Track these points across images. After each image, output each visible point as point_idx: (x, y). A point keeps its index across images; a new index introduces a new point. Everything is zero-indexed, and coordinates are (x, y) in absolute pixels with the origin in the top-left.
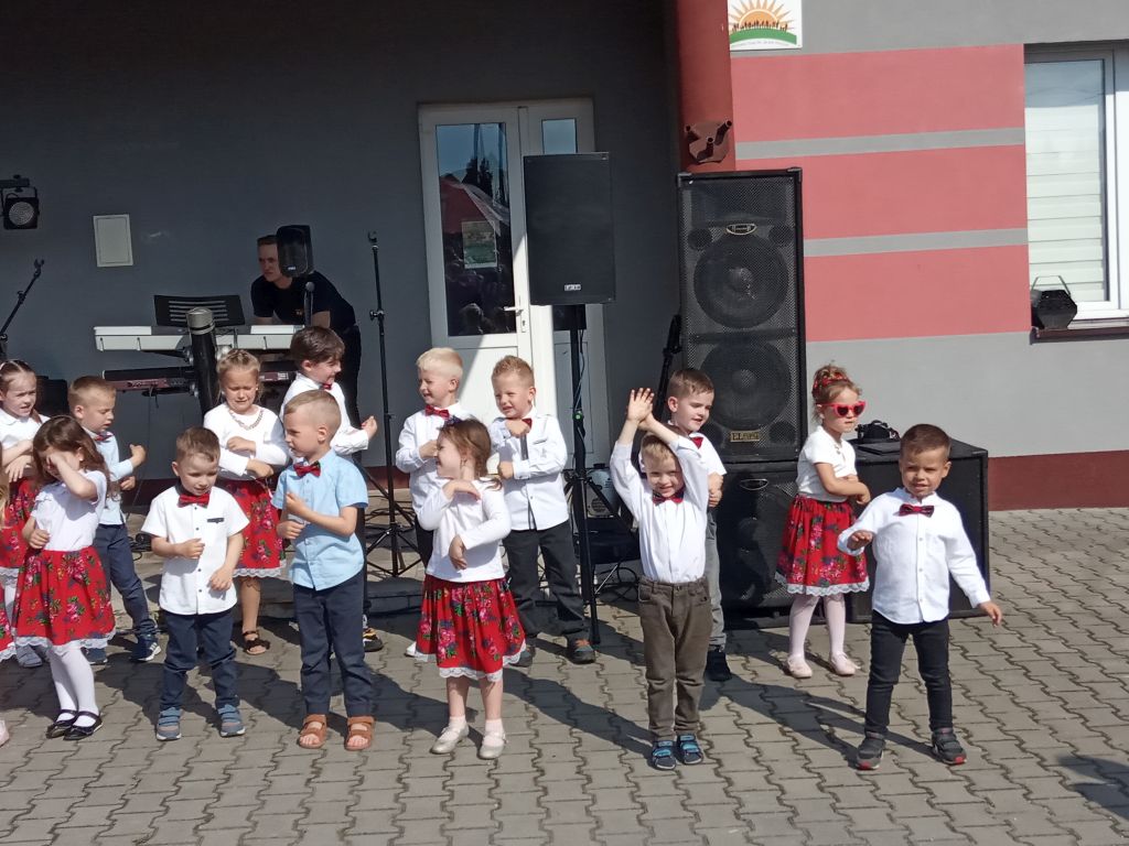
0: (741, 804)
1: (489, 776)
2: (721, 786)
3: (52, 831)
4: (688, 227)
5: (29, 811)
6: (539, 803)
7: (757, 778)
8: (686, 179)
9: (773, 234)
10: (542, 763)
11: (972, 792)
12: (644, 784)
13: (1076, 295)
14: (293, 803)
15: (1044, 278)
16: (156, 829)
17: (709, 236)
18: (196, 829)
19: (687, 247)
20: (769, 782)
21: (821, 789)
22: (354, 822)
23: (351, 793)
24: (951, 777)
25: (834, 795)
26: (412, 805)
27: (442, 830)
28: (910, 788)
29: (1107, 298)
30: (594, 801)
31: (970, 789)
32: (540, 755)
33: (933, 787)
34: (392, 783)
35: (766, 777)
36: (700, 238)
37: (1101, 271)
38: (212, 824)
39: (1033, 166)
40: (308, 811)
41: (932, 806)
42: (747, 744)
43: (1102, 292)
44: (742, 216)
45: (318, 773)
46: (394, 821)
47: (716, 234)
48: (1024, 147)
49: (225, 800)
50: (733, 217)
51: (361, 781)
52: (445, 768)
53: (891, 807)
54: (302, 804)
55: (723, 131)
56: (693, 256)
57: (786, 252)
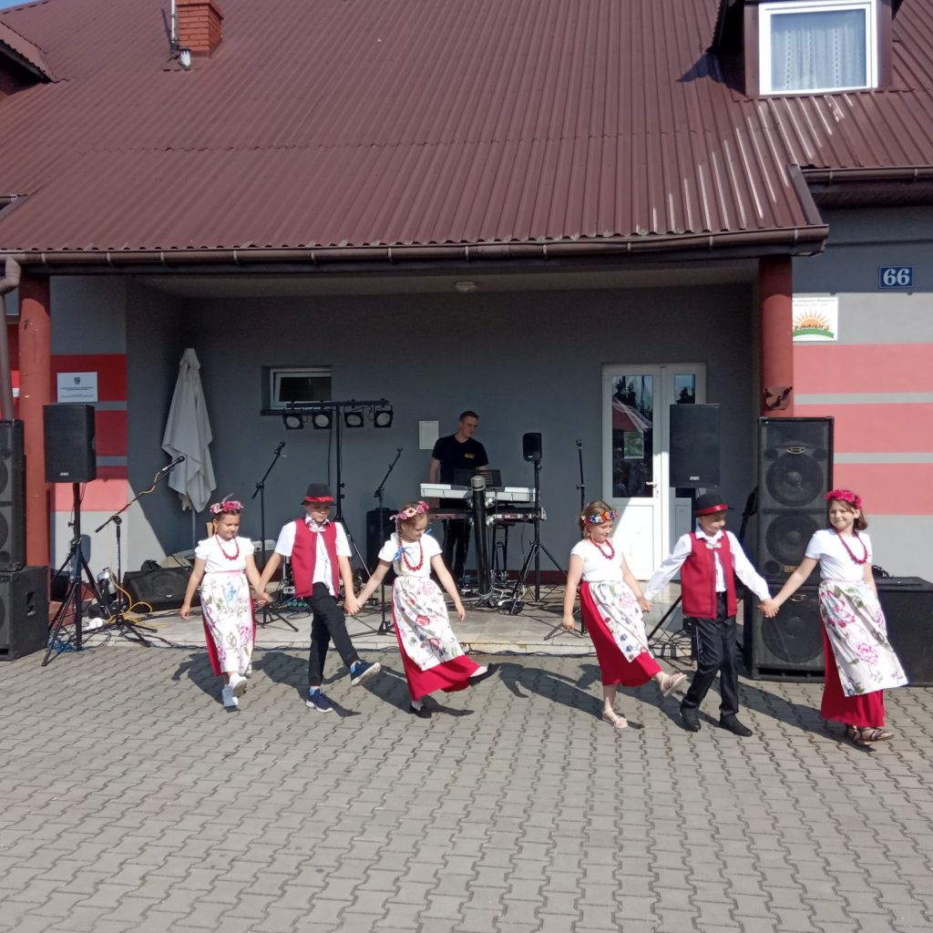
0: (784, 776)
1: (641, 748)
2: (773, 766)
3: (413, 751)
4: (764, 447)
5: (400, 741)
6: (669, 765)
7: (795, 764)
8: (764, 421)
9: (815, 454)
10: (669, 745)
11: (921, 783)
12: (729, 761)
14: (536, 751)
16: (466, 756)
17: (776, 452)
18: (486, 758)
19: (763, 459)
20: (802, 767)
21: (832, 773)
22: (569, 764)
23: (566, 748)
24: (909, 774)
25: (839, 777)
26: (599, 759)
27: (617, 772)
28: (885, 778)
30: (700, 766)
31: (921, 781)
32: (669, 740)
33: (899, 778)
34: (588, 746)
35: (800, 765)
36: (771, 454)
38: (494, 756)
40: (544, 756)
41: (897, 788)
42: (789, 746)
44: (797, 442)
45: (547, 737)
46: (590, 765)
47: (781, 452)
49: (500, 745)
50: (791, 443)
51: (571, 743)
52: (616, 741)
53: (873, 786)
54: (540, 751)
55: (787, 392)
56: (766, 465)
57: (823, 465)
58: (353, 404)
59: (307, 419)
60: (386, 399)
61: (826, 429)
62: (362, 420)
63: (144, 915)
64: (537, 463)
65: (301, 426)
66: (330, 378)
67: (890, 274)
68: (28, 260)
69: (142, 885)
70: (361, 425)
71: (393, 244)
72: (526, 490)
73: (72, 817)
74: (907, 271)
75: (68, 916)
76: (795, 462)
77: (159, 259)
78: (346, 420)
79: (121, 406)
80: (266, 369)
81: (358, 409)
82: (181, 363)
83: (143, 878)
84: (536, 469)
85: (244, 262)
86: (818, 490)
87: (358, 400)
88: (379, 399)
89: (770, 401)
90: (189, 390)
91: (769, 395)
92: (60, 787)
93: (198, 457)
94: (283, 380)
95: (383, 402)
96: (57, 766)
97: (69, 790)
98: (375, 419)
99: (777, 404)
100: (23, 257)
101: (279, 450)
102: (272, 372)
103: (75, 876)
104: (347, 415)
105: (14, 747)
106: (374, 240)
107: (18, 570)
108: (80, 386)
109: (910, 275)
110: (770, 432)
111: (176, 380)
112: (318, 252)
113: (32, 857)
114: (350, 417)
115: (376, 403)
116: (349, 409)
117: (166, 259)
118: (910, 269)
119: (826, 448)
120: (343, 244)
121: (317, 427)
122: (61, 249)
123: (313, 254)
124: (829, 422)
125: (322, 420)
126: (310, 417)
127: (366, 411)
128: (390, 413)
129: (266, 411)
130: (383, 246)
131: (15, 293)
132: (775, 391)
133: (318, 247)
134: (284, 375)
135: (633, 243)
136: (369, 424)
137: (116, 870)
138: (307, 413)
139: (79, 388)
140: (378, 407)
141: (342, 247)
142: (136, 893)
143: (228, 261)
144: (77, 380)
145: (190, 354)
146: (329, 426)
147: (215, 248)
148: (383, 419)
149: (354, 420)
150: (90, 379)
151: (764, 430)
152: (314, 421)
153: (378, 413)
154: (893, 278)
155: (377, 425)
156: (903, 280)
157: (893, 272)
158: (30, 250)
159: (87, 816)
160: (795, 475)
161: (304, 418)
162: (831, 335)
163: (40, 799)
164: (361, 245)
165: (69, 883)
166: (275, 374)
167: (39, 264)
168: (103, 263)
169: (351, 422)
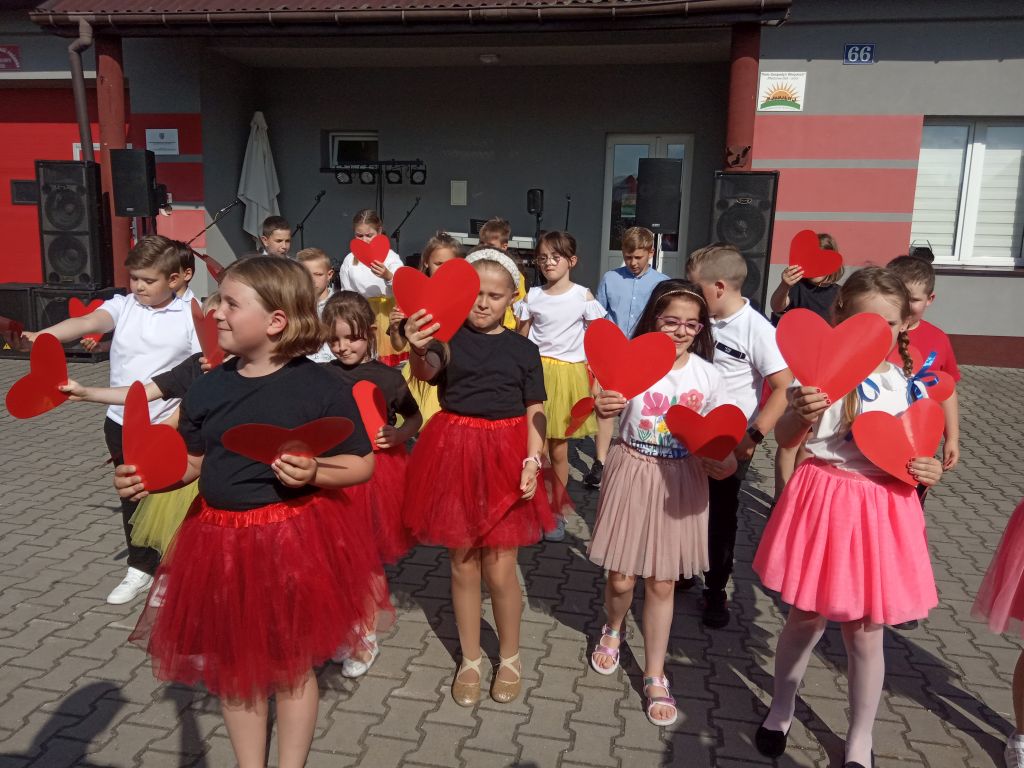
4: (717, 198)
8: (720, 174)
9: (761, 204)
13: (934, 251)
15: (917, 240)
17: (727, 204)
19: (715, 209)
29: (953, 254)
36: (723, 204)
37: (952, 239)
39: (920, 181)
43: (950, 251)
44: (746, 194)
47: (732, 203)
48: (916, 170)
50: (743, 194)
55: (746, 151)
56: (718, 213)
57: (767, 214)
58: (393, 163)
59: (355, 176)
60: (421, 159)
61: (772, 181)
62: (401, 176)
63: (86, 566)
64: (539, 216)
65: (350, 182)
66: (376, 142)
67: (854, 51)
68: (98, 22)
69: (98, 541)
70: (400, 182)
71: (408, 7)
72: (530, 239)
73: (72, 485)
74: (869, 49)
75: (22, 565)
76: (741, 211)
77: (206, 20)
78: (387, 177)
79: (197, 158)
80: (328, 132)
81: (397, 167)
82: (252, 124)
83: (102, 536)
84: (538, 222)
85: (279, 23)
86: (761, 236)
87: (396, 160)
88: (415, 159)
89: (731, 159)
90: (259, 149)
91: (730, 154)
92: (76, 461)
93: (267, 207)
94: (340, 142)
95: (419, 162)
96: (85, 443)
97: (82, 463)
98: (411, 177)
99: (737, 162)
100: (93, 18)
101: (319, 198)
102: (331, 134)
103: (46, 532)
104: (388, 172)
105: (58, 428)
106: (391, 5)
107: (96, 289)
108: (164, 140)
109: (871, 52)
110: (723, 185)
111: (247, 141)
112: (341, 14)
113: (20, 514)
114: (391, 175)
115: (411, 163)
116: (390, 167)
117: (212, 20)
118: (872, 47)
119: (770, 199)
120: (364, 7)
121: (363, 182)
122: (125, 12)
123: (337, 15)
124: (775, 175)
125: (367, 177)
126: (358, 175)
127: (404, 168)
128: (424, 172)
129: (325, 169)
130: (398, 9)
131: (92, 50)
132: (735, 149)
133: (342, 10)
134: (341, 139)
135: (616, 7)
136: (406, 181)
137: (84, 528)
138: (356, 171)
139: (163, 142)
140: (413, 167)
141: (364, 11)
142: (91, 548)
143: (264, 23)
144: (162, 136)
145: (259, 117)
146: (373, 182)
147: (253, 10)
148: (419, 177)
149: (394, 177)
150: (172, 134)
151: (719, 182)
152: (360, 177)
153: (414, 172)
154: (857, 55)
155: (413, 182)
156: (865, 57)
157: (857, 49)
158: (99, 12)
159: (84, 484)
160: (742, 224)
161: (352, 175)
162: (798, 106)
163: (55, 468)
164: (379, 8)
165: (38, 537)
166: (333, 137)
167: (106, 25)
168: (159, 25)
169: (391, 179)
